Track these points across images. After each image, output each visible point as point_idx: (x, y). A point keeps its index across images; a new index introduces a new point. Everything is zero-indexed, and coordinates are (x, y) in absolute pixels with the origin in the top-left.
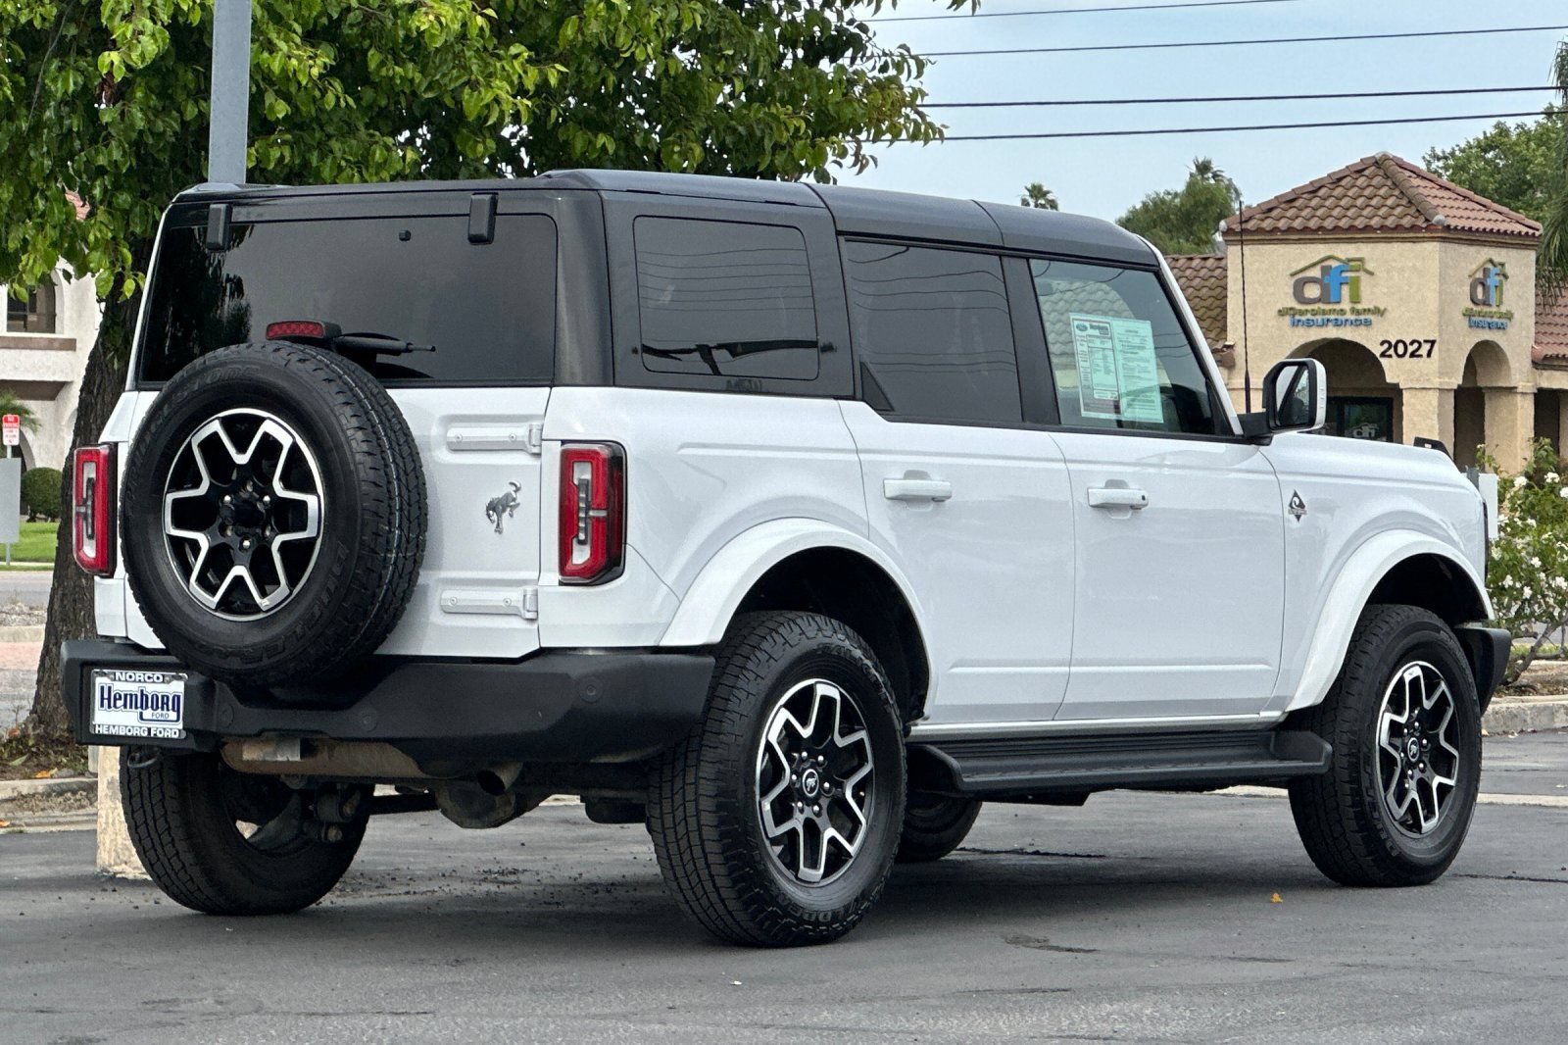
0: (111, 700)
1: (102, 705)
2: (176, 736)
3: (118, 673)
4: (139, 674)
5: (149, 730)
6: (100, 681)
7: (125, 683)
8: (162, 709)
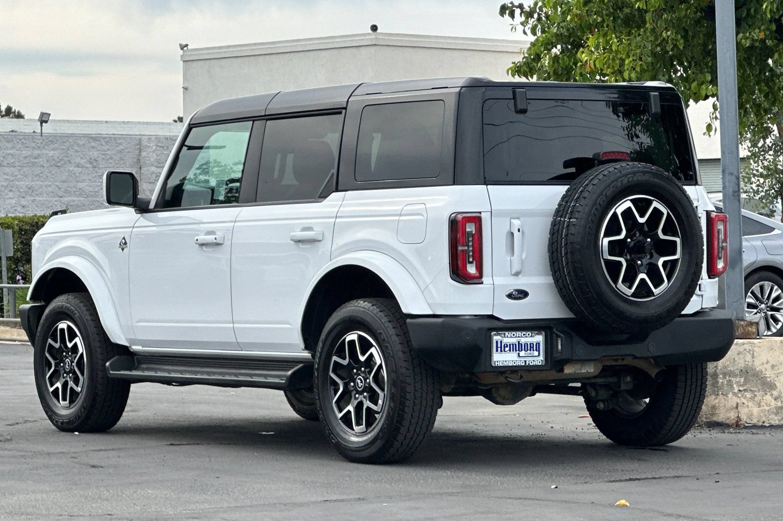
0: (502, 348)
1: (497, 351)
2: (540, 364)
3: (507, 333)
4: (519, 333)
5: (525, 362)
6: (496, 338)
7: (510, 338)
8: (530, 350)
